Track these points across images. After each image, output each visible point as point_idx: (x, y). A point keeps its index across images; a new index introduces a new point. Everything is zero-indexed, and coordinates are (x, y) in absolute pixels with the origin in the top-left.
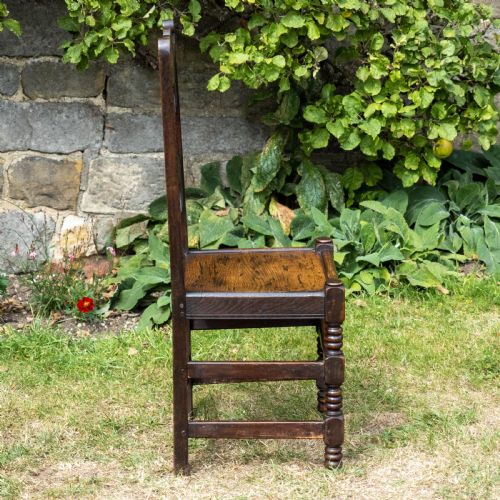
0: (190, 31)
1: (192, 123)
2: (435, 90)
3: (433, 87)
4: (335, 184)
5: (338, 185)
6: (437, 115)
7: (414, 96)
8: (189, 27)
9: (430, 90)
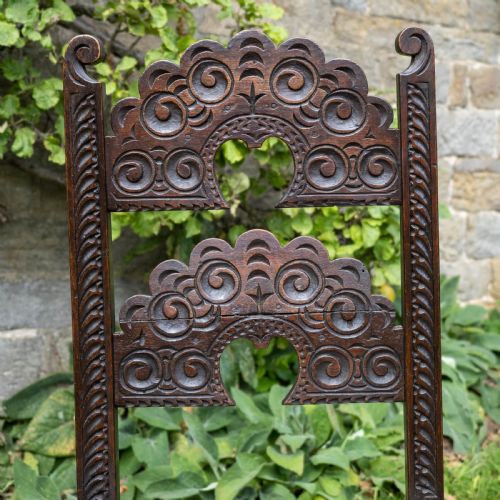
0: (60, 158)
1: (54, 288)
2: (380, 223)
3: (378, 220)
4: (244, 350)
5: (248, 352)
6: (381, 255)
7: (353, 232)
8: (57, 152)
9: (373, 223)
